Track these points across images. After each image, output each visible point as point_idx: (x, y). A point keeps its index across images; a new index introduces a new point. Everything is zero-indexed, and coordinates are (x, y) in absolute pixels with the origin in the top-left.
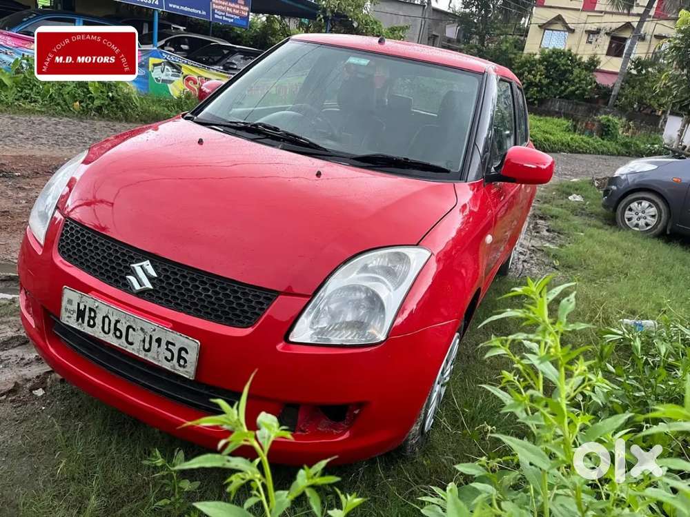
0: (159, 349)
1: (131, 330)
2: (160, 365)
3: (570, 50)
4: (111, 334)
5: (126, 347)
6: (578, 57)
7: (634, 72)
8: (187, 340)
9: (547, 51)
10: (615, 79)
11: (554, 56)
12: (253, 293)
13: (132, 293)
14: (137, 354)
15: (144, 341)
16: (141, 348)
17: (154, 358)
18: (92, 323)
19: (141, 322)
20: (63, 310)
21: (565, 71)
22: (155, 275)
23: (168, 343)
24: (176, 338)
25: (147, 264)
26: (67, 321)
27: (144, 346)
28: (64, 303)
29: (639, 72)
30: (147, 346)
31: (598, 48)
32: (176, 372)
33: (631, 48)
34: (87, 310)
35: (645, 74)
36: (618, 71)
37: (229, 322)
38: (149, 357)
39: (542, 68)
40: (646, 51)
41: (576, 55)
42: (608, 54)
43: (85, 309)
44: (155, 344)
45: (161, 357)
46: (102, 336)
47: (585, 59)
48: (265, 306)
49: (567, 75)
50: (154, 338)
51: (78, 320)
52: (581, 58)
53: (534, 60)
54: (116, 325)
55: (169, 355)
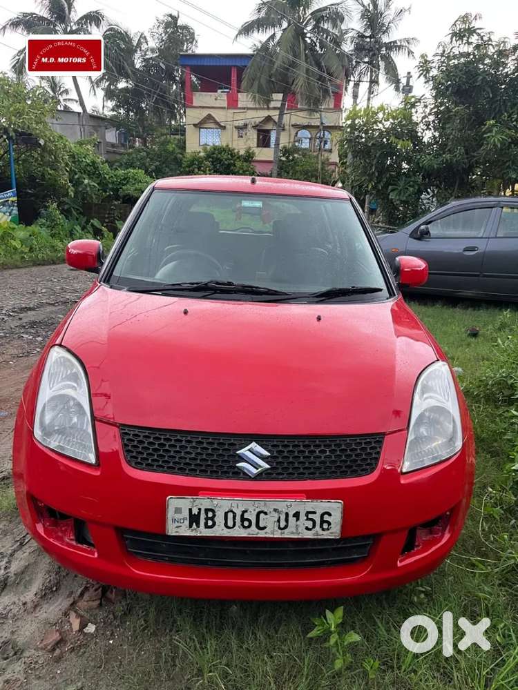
0: (298, 523)
1: (262, 515)
2: (300, 537)
3: (227, 146)
4: (237, 527)
5: (258, 533)
6: (236, 151)
7: (283, 159)
8: (329, 503)
9: (208, 147)
10: (271, 166)
11: (216, 152)
12: (363, 441)
13: (250, 478)
14: (272, 536)
15: (279, 521)
16: (276, 528)
17: (292, 533)
18: (210, 523)
19: (271, 504)
20: (169, 522)
21: (229, 165)
22: (268, 454)
23: (308, 513)
24: (315, 505)
25: (253, 445)
26: (177, 532)
27: (279, 525)
28: (170, 514)
29: (287, 158)
30: (283, 524)
31: (249, 142)
32: (319, 537)
33: (278, 139)
34: (203, 512)
35: (293, 160)
36: (272, 159)
37: (355, 474)
38: (287, 534)
39: (209, 164)
40: (288, 141)
41: (234, 149)
42: (258, 146)
43: (199, 513)
44: (292, 520)
45: (302, 529)
46: (226, 533)
47: (242, 152)
48: (378, 450)
49: (232, 168)
50: (291, 514)
51: (191, 526)
52: (238, 152)
53: (200, 158)
54: (242, 516)
55: (310, 524)
